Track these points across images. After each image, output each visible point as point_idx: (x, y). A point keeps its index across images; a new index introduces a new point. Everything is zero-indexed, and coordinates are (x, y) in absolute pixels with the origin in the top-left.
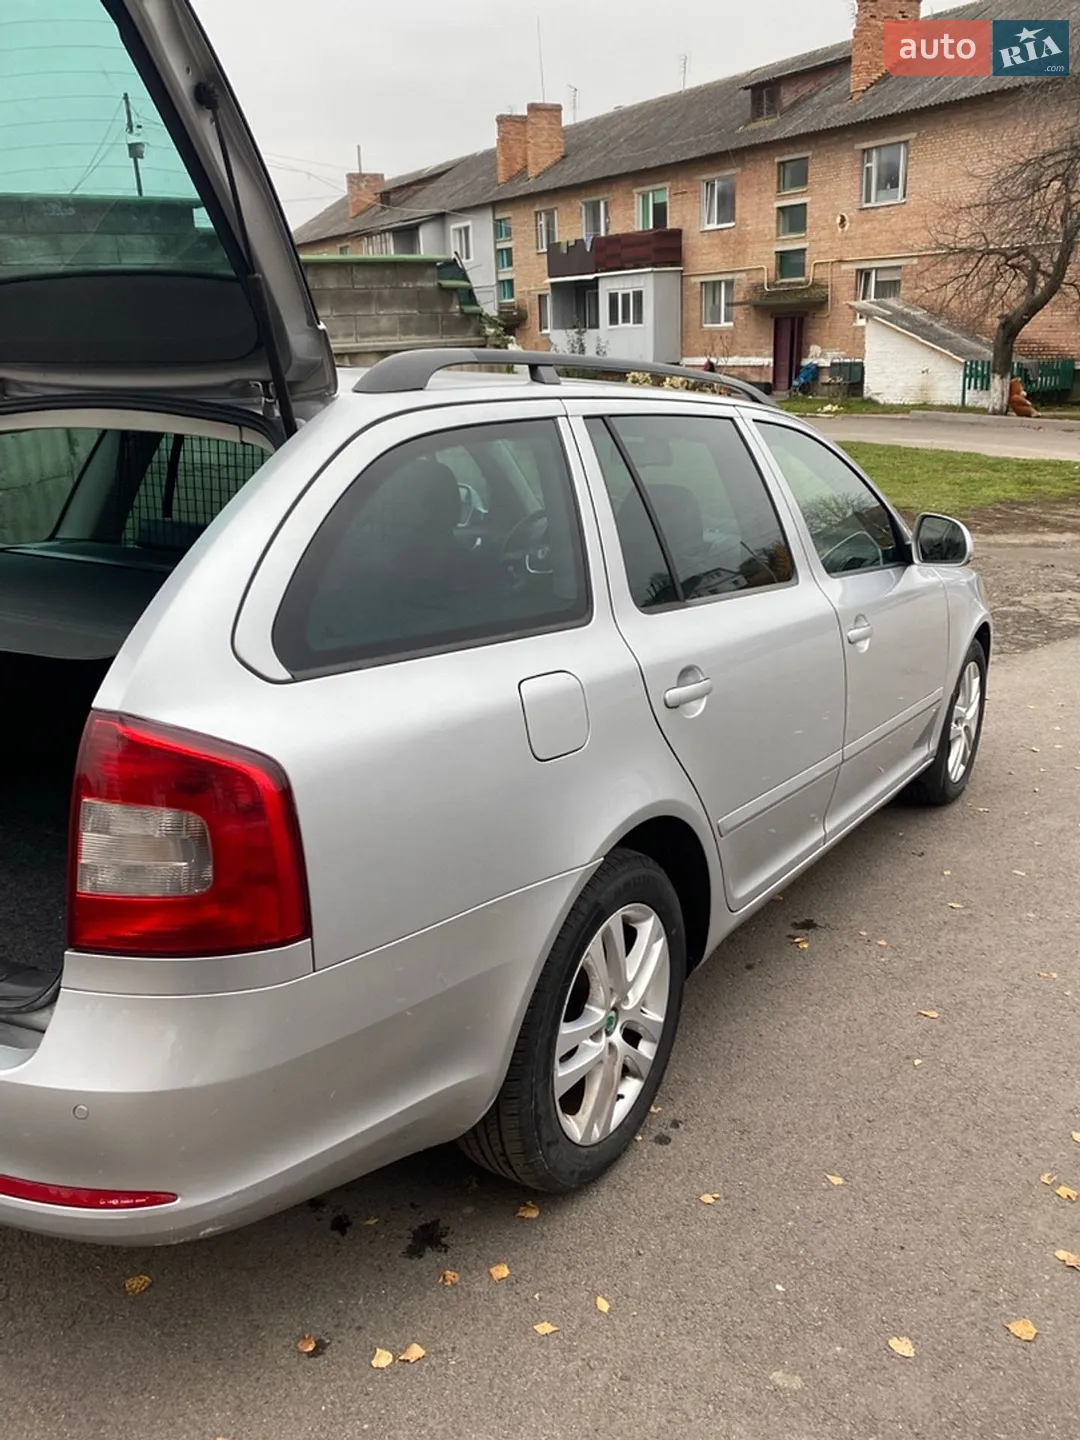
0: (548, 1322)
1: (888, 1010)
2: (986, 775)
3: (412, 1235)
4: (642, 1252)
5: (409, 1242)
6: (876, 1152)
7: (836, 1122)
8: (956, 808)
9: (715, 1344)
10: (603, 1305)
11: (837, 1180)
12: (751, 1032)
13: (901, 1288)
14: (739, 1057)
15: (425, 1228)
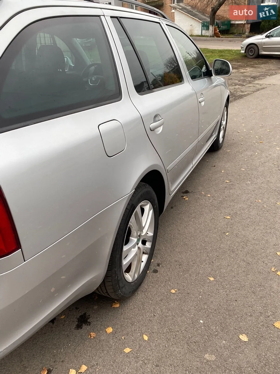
0: (128, 348)
1: (215, 217)
2: (227, 140)
3: (77, 320)
4: (155, 315)
5: (77, 323)
6: (222, 267)
7: (208, 258)
8: (221, 151)
9: (185, 347)
10: (146, 338)
11: (212, 279)
12: (176, 230)
13: (239, 316)
14: (174, 239)
15: (81, 316)
